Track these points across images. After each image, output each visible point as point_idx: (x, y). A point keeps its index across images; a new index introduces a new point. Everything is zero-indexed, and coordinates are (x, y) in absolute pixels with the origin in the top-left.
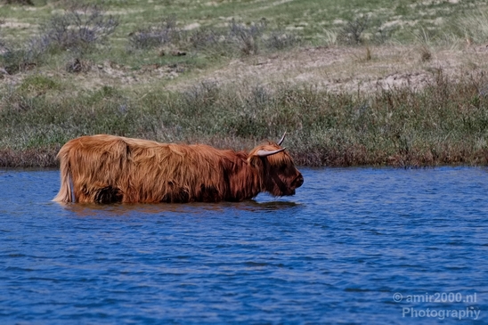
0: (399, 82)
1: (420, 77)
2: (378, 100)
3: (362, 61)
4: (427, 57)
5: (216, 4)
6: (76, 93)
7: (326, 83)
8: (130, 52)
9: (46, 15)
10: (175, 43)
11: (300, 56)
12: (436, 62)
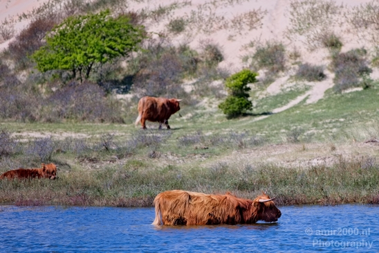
0: (320, 162)
1: (331, 159)
2: (310, 171)
3: (300, 151)
4: (334, 149)
5: (219, 122)
6: (154, 169)
7: (282, 162)
8: (179, 148)
9: (132, 128)
10: (203, 142)
11: (268, 148)
12: (338, 152)
